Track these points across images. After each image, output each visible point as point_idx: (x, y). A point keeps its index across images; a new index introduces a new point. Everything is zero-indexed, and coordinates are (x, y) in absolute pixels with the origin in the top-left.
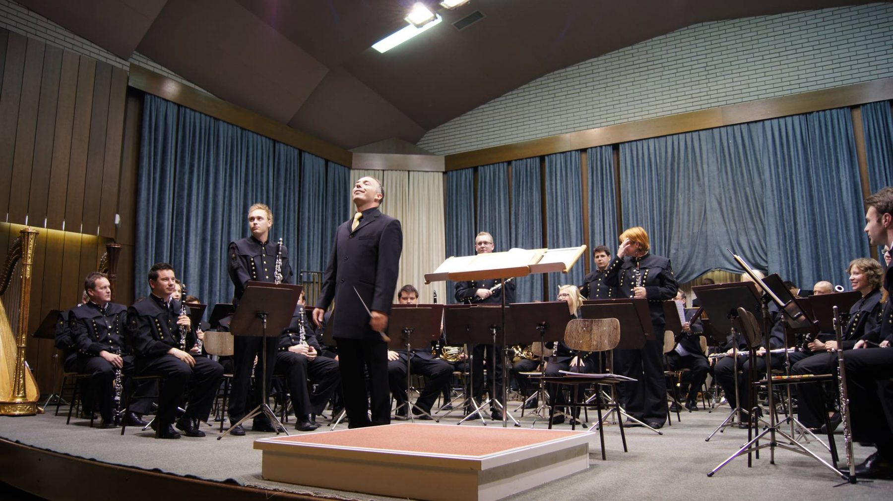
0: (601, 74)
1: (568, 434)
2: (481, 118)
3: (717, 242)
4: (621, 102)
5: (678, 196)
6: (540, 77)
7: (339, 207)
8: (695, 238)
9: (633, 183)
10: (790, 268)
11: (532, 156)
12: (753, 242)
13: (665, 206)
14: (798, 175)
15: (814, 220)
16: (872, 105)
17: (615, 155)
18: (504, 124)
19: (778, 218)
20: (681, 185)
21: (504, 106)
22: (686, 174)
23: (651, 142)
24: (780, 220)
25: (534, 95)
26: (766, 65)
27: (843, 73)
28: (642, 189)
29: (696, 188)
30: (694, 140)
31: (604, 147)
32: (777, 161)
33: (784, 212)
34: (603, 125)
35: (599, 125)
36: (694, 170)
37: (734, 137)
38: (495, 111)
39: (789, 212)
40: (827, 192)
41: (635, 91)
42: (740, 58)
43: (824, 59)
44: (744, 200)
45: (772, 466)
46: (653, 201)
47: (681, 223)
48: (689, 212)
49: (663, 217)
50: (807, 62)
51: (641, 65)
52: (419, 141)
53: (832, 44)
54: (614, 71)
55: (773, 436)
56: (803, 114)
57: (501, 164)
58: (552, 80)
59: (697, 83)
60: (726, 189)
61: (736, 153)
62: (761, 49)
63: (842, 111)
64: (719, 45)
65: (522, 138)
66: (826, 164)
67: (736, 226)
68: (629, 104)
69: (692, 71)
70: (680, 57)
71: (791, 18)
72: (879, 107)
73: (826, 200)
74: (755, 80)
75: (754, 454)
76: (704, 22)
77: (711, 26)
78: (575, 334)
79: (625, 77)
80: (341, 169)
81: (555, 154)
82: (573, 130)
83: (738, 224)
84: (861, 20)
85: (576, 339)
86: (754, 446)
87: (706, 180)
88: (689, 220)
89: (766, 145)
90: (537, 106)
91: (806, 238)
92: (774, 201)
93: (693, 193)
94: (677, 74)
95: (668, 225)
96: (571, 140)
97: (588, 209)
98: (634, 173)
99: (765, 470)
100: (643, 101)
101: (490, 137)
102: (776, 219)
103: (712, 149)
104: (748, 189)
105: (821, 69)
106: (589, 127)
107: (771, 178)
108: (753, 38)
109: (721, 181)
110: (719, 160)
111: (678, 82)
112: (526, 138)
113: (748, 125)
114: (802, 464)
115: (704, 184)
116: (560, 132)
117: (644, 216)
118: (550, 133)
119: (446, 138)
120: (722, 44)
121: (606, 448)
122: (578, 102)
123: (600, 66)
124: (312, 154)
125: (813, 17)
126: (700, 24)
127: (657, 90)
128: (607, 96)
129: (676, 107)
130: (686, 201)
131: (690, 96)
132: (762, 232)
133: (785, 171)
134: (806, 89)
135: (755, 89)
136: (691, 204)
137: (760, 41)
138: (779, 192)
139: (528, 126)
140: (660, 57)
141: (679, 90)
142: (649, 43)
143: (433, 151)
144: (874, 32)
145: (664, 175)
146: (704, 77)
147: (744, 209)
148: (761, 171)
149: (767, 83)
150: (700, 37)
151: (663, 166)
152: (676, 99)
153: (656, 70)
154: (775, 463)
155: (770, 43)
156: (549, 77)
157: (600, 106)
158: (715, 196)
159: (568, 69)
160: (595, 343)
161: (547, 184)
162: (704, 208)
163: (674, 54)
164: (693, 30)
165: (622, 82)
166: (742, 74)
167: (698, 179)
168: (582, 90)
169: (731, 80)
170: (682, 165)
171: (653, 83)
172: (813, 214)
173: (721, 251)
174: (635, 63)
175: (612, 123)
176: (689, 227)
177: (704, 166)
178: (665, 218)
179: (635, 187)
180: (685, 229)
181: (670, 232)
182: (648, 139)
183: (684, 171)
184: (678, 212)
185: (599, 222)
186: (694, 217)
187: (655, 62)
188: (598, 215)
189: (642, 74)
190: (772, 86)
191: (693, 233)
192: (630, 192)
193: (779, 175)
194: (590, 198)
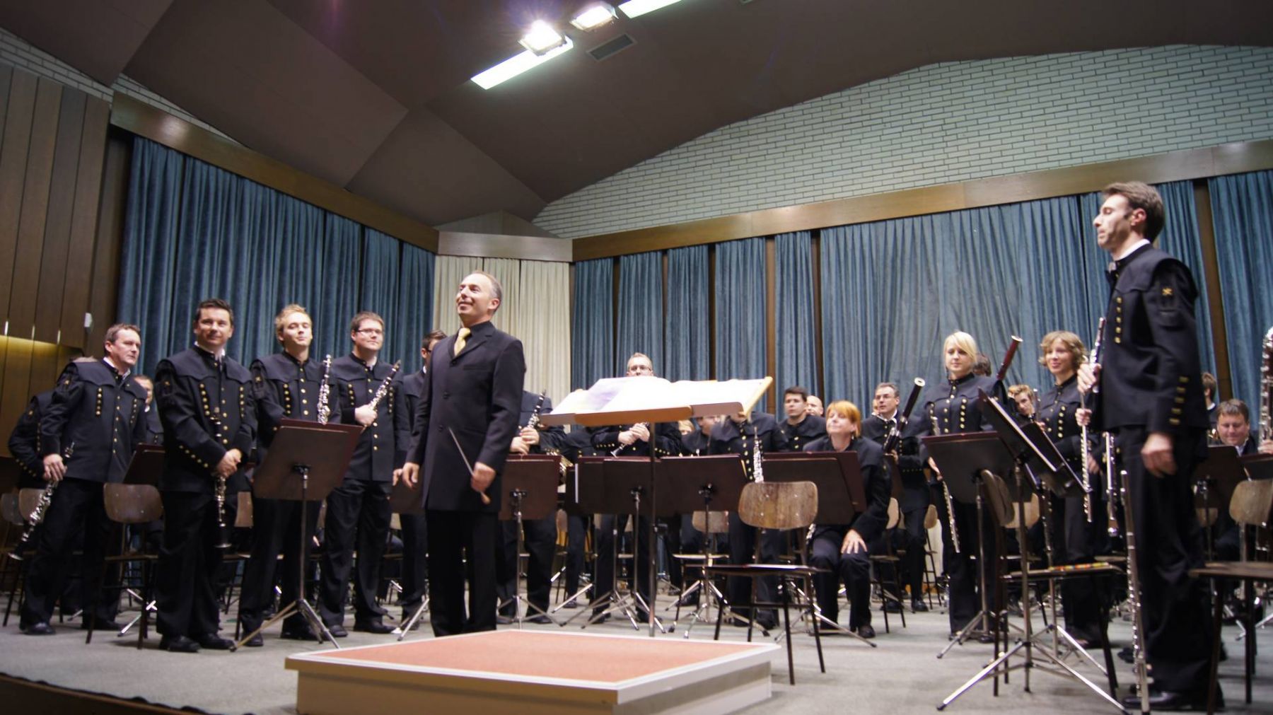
0: (796, 130)
1: (743, 648)
2: (624, 187)
4: (825, 170)
5: (900, 305)
6: (712, 131)
7: (418, 310)
9: (839, 286)
11: (697, 243)
13: (883, 319)
14: (1067, 281)
16: (1169, 185)
17: (815, 246)
18: (658, 196)
20: (906, 290)
21: (659, 170)
22: (913, 274)
23: (865, 228)
25: (702, 157)
26: (1025, 126)
27: (1131, 141)
28: (851, 293)
29: (927, 294)
30: (925, 227)
31: (799, 234)
32: (1038, 260)
34: (798, 201)
35: (792, 202)
36: (924, 270)
37: (981, 225)
38: (646, 178)
41: (844, 156)
42: (990, 114)
43: (1104, 120)
44: (992, 312)
45: (1026, 695)
47: (904, 344)
48: (916, 329)
49: (879, 333)
50: (1082, 123)
51: (853, 120)
52: (535, 217)
53: (1117, 100)
54: (815, 127)
55: (1029, 651)
56: (1072, 196)
57: (652, 254)
58: (728, 136)
59: (931, 147)
60: (968, 297)
61: (983, 246)
62: (1019, 103)
64: (961, 95)
65: (684, 218)
68: (835, 174)
69: (924, 131)
70: (908, 110)
71: (1060, 61)
72: (1178, 189)
74: (1010, 146)
75: (1001, 678)
76: (942, 61)
77: (952, 69)
78: (753, 503)
79: (830, 135)
80: (422, 253)
81: (730, 241)
82: (755, 208)
84: (1156, 68)
85: (754, 510)
86: (1002, 667)
87: (941, 284)
88: (916, 339)
89: (1023, 236)
90: (706, 173)
92: (1033, 315)
93: (922, 301)
94: (903, 134)
95: (886, 347)
96: (753, 222)
97: (774, 321)
98: (840, 272)
99: (1018, 700)
100: (855, 170)
101: (638, 215)
103: (950, 240)
104: (997, 298)
105: (1100, 133)
106: (778, 204)
107: (1030, 283)
108: (1009, 87)
109: (961, 285)
110: (959, 256)
111: (904, 145)
112: (689, 217)
113: (1000, 208)
114: (1068, 692)
115: (937, 289)
116: (737, 210)
117: (853, 333)
118: (724, 212)
119: (574, 214)
120: (966, 94)
121: (795, 668)
122: (763, 169)
123: (796, 119)
124: (380, 232)
125: (1092, 61)
126: (936, 65)
127: (874, 156)
128: (805, 162)
129: (900, 180)
130: (912, 313)
131: (920, 166)
133: (1049, 274)
134: (1079, 161)
135: (1010, 158)
136: (920, 317)
137: (1019, 91)
138: (1040, 303)
139: (692, 201)
140: (879, 110)
141: (905, 156)
142: (865, 87)
143: (553, 232)
145: (882, 277)
146: (941, 140)
147: (991, 327)
148: (1016, 272)
149: (1027, 150)
150: (935, 83)
151: (881, 262)
152: (900, 169)
153: (874, 128)
154: (1031, 689)
155: (1032, 95)
156: (725, 132)
157: (795, 174)
158: (953, 307)
159: (750, 122)
160: (781, 517)
161: (718, 283)
162: (936, 323)
163: (899, 106)
164: (926, 73)
165: (826, 142)
166: (992, 137)
167: (930, 282)
168: (770, 151)
169: (977, 145)
170: (907, 263)
171: (869, 146)
174: (845, 115)
175: (812, 199)
176: (915, 349)
177: (938, 264)
178: (883, 336)
179: (841, 292)
180: (910, 353)
181: (890, 356)
182: (861, 223)
183: (910, 271)
184: (901, 329)
185: (789, 340)
186: (923, 336)
187: (873, 116)
188: (789, 330)
189: (854, 131)
190: (1033, 155)
191: (921, 358)
192: (834, 299)
193: (1040, 280)
194: (778, 305)
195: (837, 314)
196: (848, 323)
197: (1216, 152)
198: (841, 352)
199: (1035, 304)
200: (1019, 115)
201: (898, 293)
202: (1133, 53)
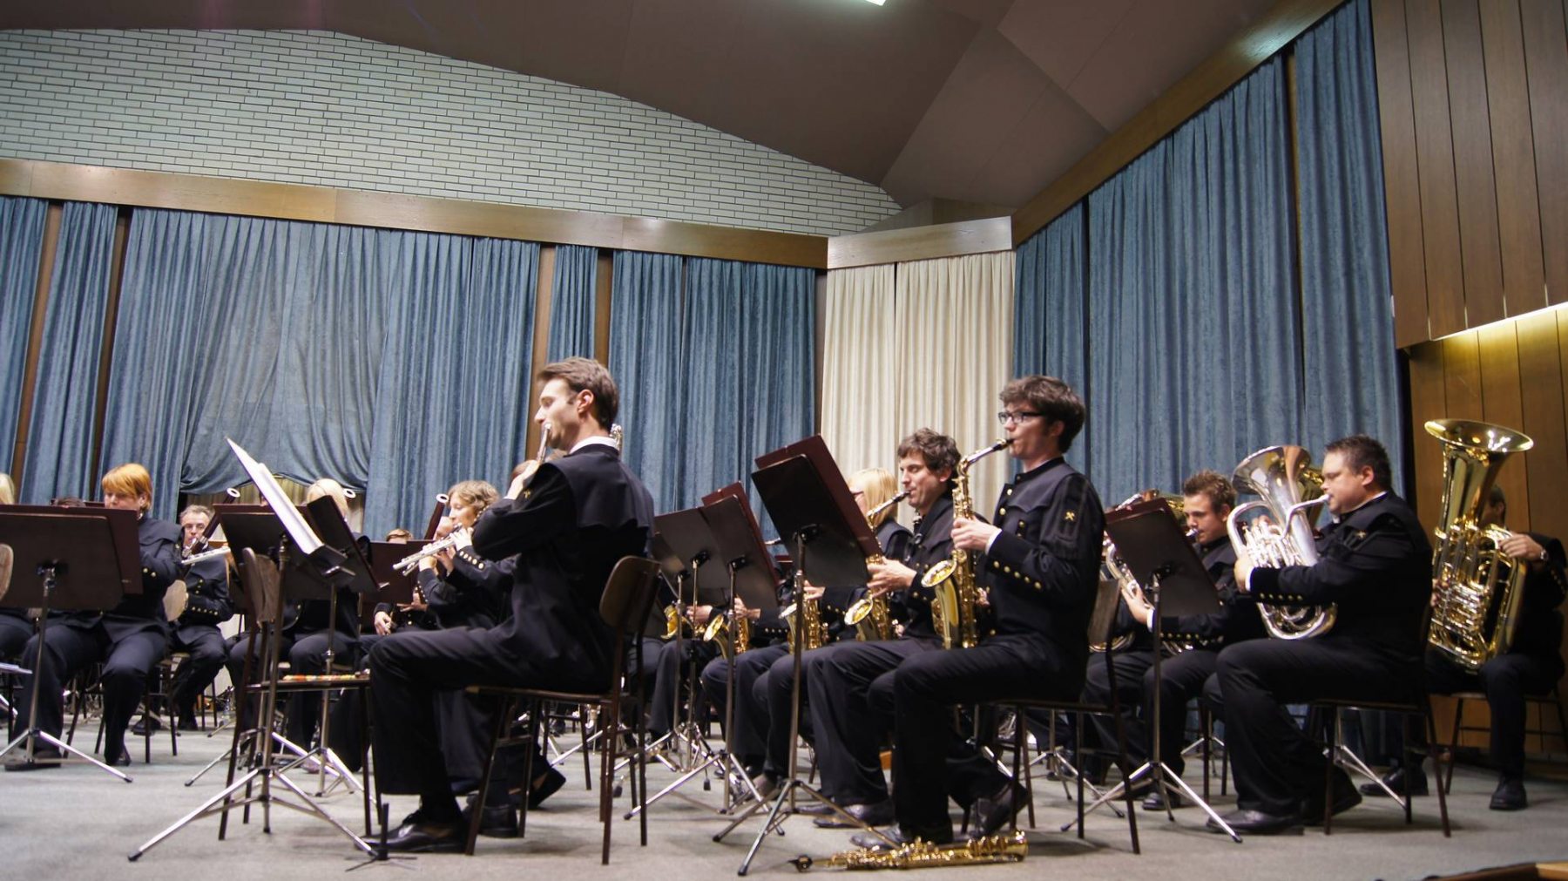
0: (123, 64)
3: (287, 426)
4: (155, 129)
5: (229, 330)
8: (248, 413)
9: (147, 290)
10: (404, 490)
12: (349, 437)
13: (202, 345)
14: (443, 335)
15: (457, 415)
16: (574, 248)
17: (122, 229)
19: (398, 401)
20: (240, 312)
22: (252, 293)
23: (198, 219)
24: (401, 405)
26: (426, 139)
27: (542, 188)
28: (163, 303)
29: (267, 321)
30: (279, 236)
31: (100, 207)
32: (413, 305)
33: (410, 394)
34: (107, 162)
35: (100, 162)
36: (268, 289)
37: (350, 248)
39: (419, 394)
40: (483, 375)
41: (186, 116)
42: (386, 113)
43: (517, 157)
44: (347, 359)
46: (180, 331)
47: (226, 382)
48: (245, 363)
49: (194, 364)
50: (491, 154)
51: (207, 72)
53: (535, 137)
54: (151, 67)
56: (468, 236)
58: (18, 46)
59: (305, 135)
60: (320, 335)
61: (348, 274)
62: (423, 110)
63: (528, 246)
64: (354, 80)
66: (489, 326)
67: (325, 404)
68: (169, 137)
69: (299, 112)
70: (283, 80)
71: (481, 73)
72: (581, 255)
73: (480, 386)
74: (403, 159)
76: (340, 32)
77: (349, 43)
79: (170, 84)
82: (42, 156)
83: (328, 401)
84: (583, 113)
87: (287, 311)
88: (243, 379)
89: (400, 272)
91: (440, 444)
92: (396, 371)
93: (259, 330)
94: (272, 109)
95: (201, 382)
96: (41, 177)
97: (43, 321)
98: (153, 270)
100: (198, 140)
102: (395, 402)
103: (308, 258)
104: (356, 342)
105: (510, 170)
106: (78, 160)
107: (399, 331)
108: (414, 87)
109: (313, 319)
110: (316, 281)
111: (270, 124)
113: (376, 232)
115: (281, 318)
116: (13, 153)
117: (157, 355)
120: (361, 81)
122: (64, 105)
123: (126, 49)
125: (515, 84)
126: (330, 34)
127: (228, 127)
128: (129, 111)
129: (257, 168)
130: (244, 342)
131: (286, 155)
132: (368, 422)
133: (424, 325)
134: (481, 197)
135: (401, 174)
136: (253, 350)
137: (426, 96)
138: (407, 357)
140: (245, 69)
141: (268, 139)
142: (231, 35)
144: (597, 136)
145: (210, 286)
146: (319, 129)
147: (343, 377)
148: (384, 317)
149: (422, 169)
150: (325, 55)
151: (212, 269)
152: (260, 153)
153: (233, 90)
155: (440, 105)
156: (12, 37)
157: (109, 124)
158: (298, 345)
159: (56, 34)
162: (273, 361)
163: (273, 71)
164: (316, 40)
165: (164, 92)
166: (384, 142)
167: (273, 307)
168: (78, 83)
169: (363, 148)
170: (247, 276)
171: (222, 113)
172: (457, 405)
173: (292, 445)
174: (197, 64)
175: (129, 164)
176: (239, 391)
177: (287, 286)
178: (199, 366)
179: (150, 297)
180: (232, 394)
181: (203, 396)
182: (193, 212)
183: (250, 289)
184: (225, 360)
185: (62, 352)
186: (252, 375)
187: (235, 75)
188: (64, 339)
189: (205, 88)
190: (428, 177)
191: (246, 403)
192: (138, 306)
193: (412, 330)
194: (52, 301)
195: (139, 327)
196: (152, 341)
197: (629, 224)
198: (137, 378)
199: (401, 358)
200: (421, 125)
201: (229, 315)
202: (562, 88)
